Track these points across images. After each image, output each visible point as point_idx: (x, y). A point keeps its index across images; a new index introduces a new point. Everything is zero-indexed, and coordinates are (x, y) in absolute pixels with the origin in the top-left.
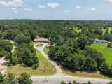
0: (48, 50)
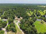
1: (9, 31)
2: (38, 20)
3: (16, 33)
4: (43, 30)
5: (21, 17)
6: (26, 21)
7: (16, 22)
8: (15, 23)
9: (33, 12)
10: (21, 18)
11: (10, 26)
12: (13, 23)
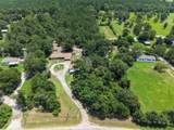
0: (71, 78)
1: (30, 109)
2: (144, 57)
3: (56, 115)
4: (162, 101)
5: (75, 48)
6: (95, 64)
7: (57, 69)
8: (52, 72)
9: (126, 25)
10: (78, 52)
11: (34, 89)
12: (44, 73)
